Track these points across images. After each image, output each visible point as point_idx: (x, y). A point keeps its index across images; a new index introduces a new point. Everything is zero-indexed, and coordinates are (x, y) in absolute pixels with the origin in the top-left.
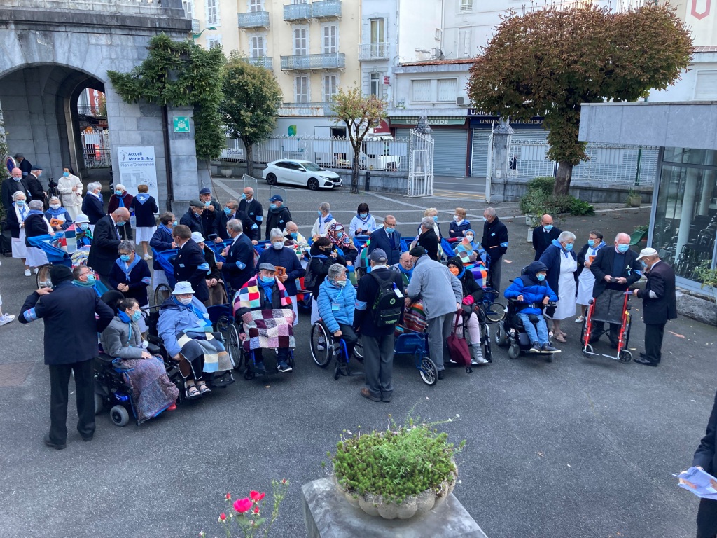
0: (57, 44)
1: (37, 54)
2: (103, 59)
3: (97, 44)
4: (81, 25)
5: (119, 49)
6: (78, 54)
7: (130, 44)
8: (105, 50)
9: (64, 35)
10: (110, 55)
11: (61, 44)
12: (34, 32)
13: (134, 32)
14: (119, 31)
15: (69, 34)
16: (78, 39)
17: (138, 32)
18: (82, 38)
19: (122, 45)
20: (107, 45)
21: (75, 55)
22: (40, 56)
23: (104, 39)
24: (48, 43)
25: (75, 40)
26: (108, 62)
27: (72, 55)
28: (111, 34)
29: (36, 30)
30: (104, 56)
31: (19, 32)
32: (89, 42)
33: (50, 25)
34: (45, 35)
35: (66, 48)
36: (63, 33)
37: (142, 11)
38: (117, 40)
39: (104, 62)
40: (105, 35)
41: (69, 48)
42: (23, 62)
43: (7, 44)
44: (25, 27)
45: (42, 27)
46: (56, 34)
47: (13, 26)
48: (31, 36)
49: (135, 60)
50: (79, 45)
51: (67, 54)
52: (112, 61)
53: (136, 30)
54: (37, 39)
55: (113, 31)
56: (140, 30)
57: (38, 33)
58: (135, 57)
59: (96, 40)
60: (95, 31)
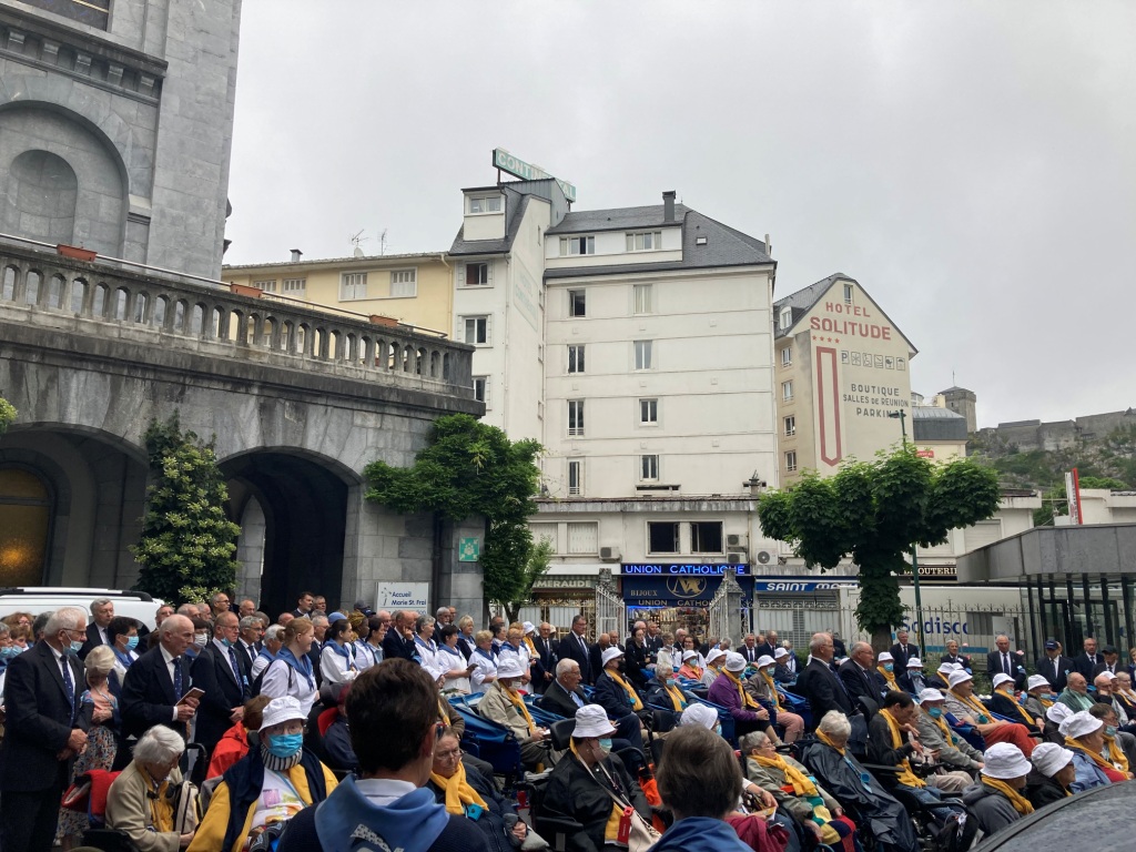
0: (311, 421)
1: (281, 434)
2: (367, 448)
3: (363, 427)
4: (349, 397)
5: (389, 435)
6: (336, 438)
7: (405, 429)
8: (371, 435)
9: (322, 409)
10: (377, 442)
11: (316, 422)
12: (282, 401)
13: (412, 414)
14: (394, 411)
15: (329, 408)
16: (340, 417)
17: (418, 415)
18: (345, 417)
19: (394, 429)
20: (375, 429)
21: (332, 440)
22: (285, 438)
23: (372, 420)
24: (299, 420)
25: (335, 418)
26: (373, 451)
27: (328, 439)
28: (383, 414)
29: (287, 400)
30: (369, 444)
31: (262, 400)
32: (352, 423)
33: (308, 394)
34: (297, 409)
35: (322, 428)
36: (322, 407)
37: (425, 387)
38: (389, 422)
39: (368, 452)
40: (375, 415)
41: (326, 429)
42: (260, 445)
43: (241, 415)
44: (274, 394)
45: (295, 396)
46: (311, 407)
47: (256, 391)
48: (278, 407)
49: (408, 452)
50: (339, 425)
51: (320, 438)
52: (379, 450)
53: (416, 410)
54: (284, 413)
55: (387, 410)
56: (420, 411)
57: (287, 404)
58: (409, 447)
59: (363, 420)
60: (364, 407)
